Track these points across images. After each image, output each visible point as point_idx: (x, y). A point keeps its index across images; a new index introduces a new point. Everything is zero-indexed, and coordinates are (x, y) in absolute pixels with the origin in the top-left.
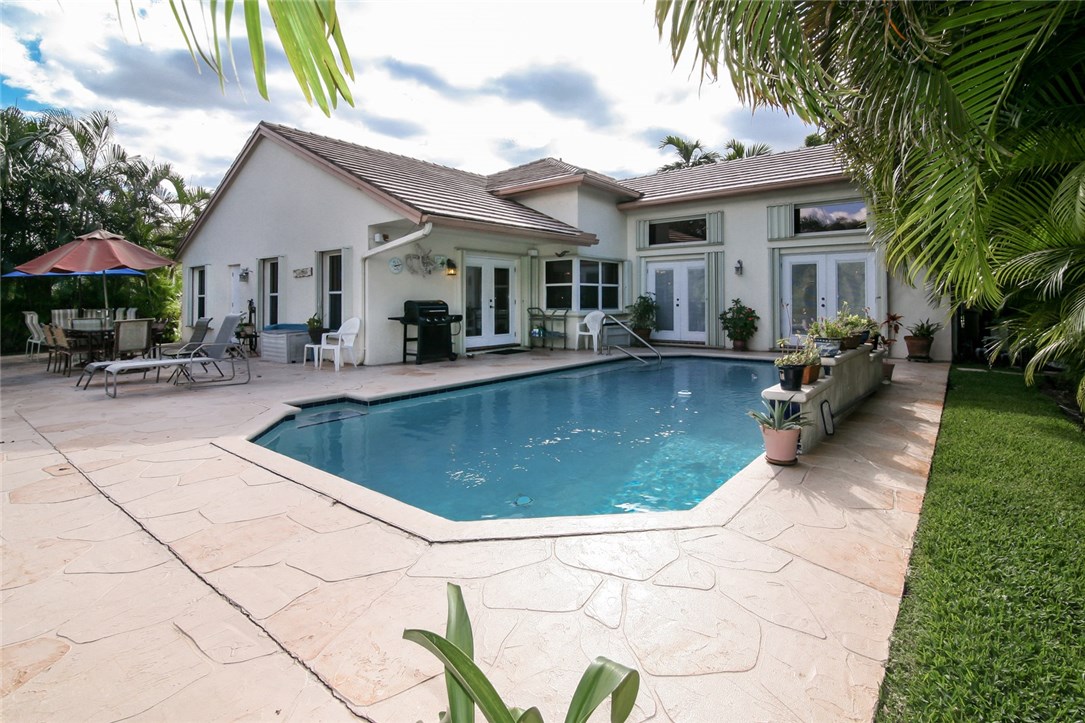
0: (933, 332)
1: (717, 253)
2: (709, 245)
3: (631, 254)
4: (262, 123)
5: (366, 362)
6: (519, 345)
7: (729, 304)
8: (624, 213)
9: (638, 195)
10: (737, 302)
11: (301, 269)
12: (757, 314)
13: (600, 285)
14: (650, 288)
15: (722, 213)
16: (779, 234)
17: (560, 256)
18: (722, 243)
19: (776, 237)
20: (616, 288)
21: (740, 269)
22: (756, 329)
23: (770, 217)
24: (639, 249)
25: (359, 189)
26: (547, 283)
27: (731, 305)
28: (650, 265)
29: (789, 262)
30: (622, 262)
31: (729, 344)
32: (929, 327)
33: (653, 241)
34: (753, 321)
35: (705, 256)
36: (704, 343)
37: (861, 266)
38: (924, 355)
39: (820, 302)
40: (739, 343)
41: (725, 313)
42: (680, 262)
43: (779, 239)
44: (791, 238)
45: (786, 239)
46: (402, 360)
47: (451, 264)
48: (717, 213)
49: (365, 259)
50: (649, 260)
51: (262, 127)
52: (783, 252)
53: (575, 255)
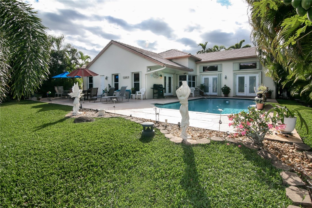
0: (272, 92)
1: (220, 74)
2: (219, 72)
3: (198, 74)
4: (112, 40)
5: (146, 98)
6: (173, 96)
7: (223, 86)
8: (197, 64)
9: (200, 60)
10: (225, 85)
11: (126, 76)
12: (230, 88)
13: (192, 81)
14: (203, 82)
15: (222, 64)
16: (236, 69)
17: (184, 74)
18: (221, 72)
19: (235, 70)
20: (195, 82)
21: (226, 78)
22: (230, 92)
23: (233, 66)
24: (200, 73)
25: (145, 58)
26: (180, 80)
27: (224, 86)
28: (203, 76)
29: (238, 76)
30: (196, 76)
31: (223, 95)
32: (271, 91)
33: (204, 71)
34: (229, 90)
35: (217, 75)
36: (217, 95)
37: (255, 77)
38: (269, 97)
39: (245, 85)
40: (226, 95)
41: (223, 88)
42: (211, 76)
43: (236, 71)
44: (239, 71)
45: (237, 71)
46: (153, 98)
47: (161, 76)
48: (220, 64)
49: (146, 74)
50: (203, 75)
51: (112, 41)
52: (237, 74)
53: (188, 74)
